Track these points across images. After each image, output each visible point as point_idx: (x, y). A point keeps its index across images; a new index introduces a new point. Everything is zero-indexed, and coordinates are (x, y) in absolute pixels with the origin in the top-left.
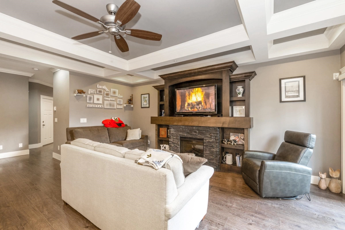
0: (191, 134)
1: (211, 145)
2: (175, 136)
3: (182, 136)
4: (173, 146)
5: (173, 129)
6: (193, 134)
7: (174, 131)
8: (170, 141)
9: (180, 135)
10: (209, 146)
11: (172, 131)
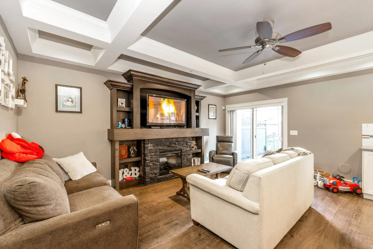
0: (172, 147)
1: (187, 154)
2: (153, 153)
3: (161, 151)
4: (152, 165)
5: (150, 144)
6: (173, 147)
7: (152, 147)
8: (148, 160)
9: (160, 149)
10: (186, 155)
11: (150, 146)
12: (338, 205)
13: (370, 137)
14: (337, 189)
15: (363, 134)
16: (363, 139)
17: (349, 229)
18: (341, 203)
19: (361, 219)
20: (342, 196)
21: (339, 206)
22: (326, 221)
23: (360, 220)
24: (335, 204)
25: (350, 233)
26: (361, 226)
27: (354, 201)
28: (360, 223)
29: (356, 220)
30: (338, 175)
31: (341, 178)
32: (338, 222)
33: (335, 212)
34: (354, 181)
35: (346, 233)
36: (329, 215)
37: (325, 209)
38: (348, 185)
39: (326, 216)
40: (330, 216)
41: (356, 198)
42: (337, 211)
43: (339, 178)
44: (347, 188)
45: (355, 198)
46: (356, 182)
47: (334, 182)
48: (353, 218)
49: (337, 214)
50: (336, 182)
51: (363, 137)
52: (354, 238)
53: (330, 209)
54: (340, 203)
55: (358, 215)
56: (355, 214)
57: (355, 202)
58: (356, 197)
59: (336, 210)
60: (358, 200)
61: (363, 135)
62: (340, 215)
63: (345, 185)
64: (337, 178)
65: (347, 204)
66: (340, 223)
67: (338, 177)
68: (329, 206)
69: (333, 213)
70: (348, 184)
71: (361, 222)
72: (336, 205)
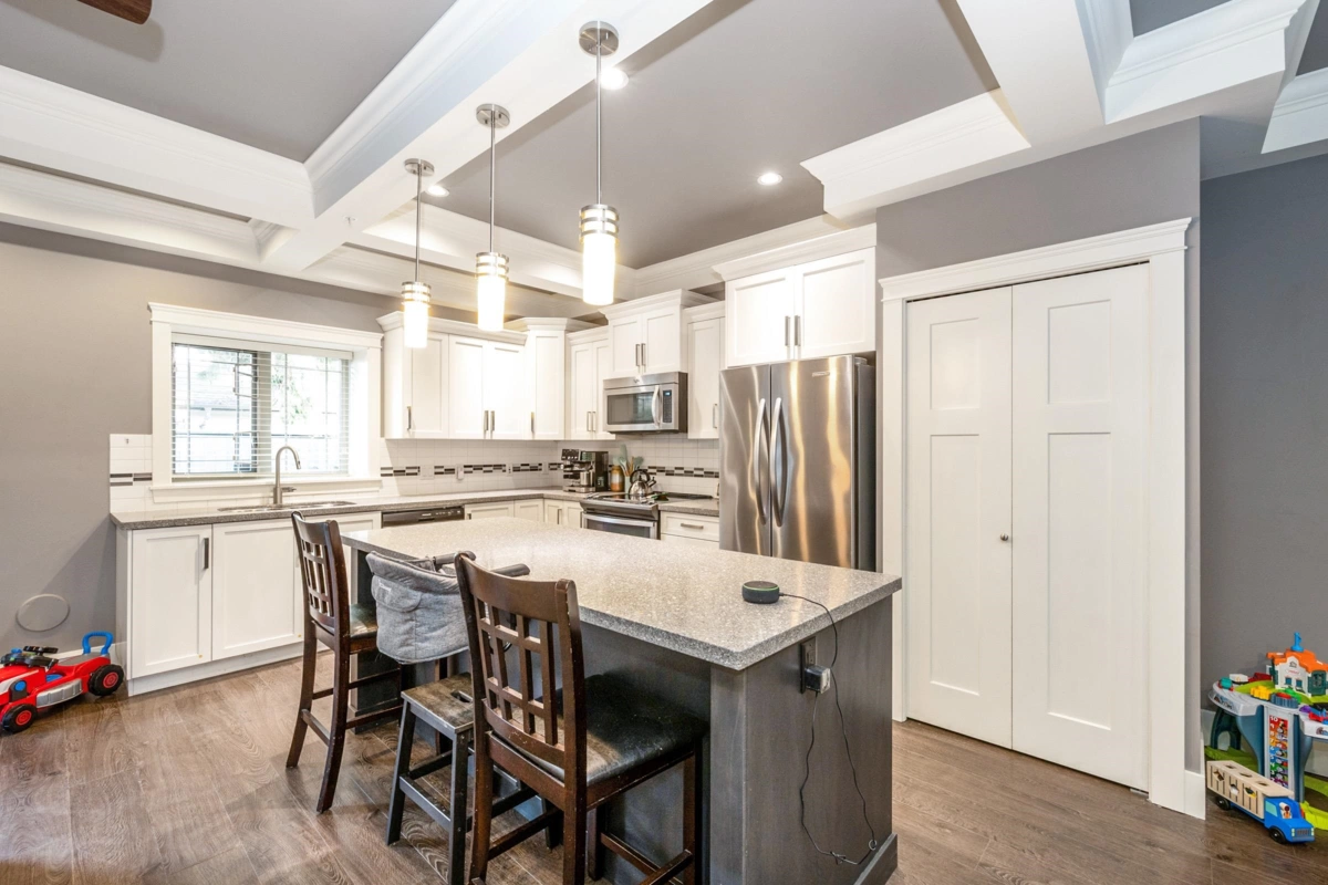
12: (60, 772)
13: (135, 479)
14: (31, 708)
15: (113, 472)
16: (112, 488)
17: (151, 841)
18: (69, 756)
19: (164, 774)
20: (56, 727)
21: (68, 774)
22: (53, 873)
23: (162, 781)
24: (48, 778)
25: (162, 851)
26: (177, 801)
27: (108, 722)
28: (169, 792)
29: (149, 789)
30: (31, 649)
31: (45, 655)
32: (102, 842)
33: (67, 812)
34: (87, 651)
35: (153, 861)
36: (52, 840)
37: (23, 827)
38: (73, 674)
39: (42, 854)
40: (57, 840)
41: (108, 711)
42: (73, 800)
43: (35, 660)
44: (69, 688)
45: (106, 711)
46: (97, 649)
47: (15, 683)
48: (139, 789)
49: (80, 813)
50: (23, 680)
51: (113, 480)
52: (182, 858)
53: (40, 809)
54: (62, 760)
55: (145, 768)
56: (138, 772)
57: (111, 725)
58: (103, 705)
59: (68, 798)
60: (119, 712)
61: (112, 476)
62: (93, 812)
63: (59, 677)
64: (27, 662)
65: (92, 747)
66: (110, 842)
67: (32, 657)
68: (28, 802)
69: (62, 817)
70: (69, 669)
71: (167, 785)
72: (52, 781)
